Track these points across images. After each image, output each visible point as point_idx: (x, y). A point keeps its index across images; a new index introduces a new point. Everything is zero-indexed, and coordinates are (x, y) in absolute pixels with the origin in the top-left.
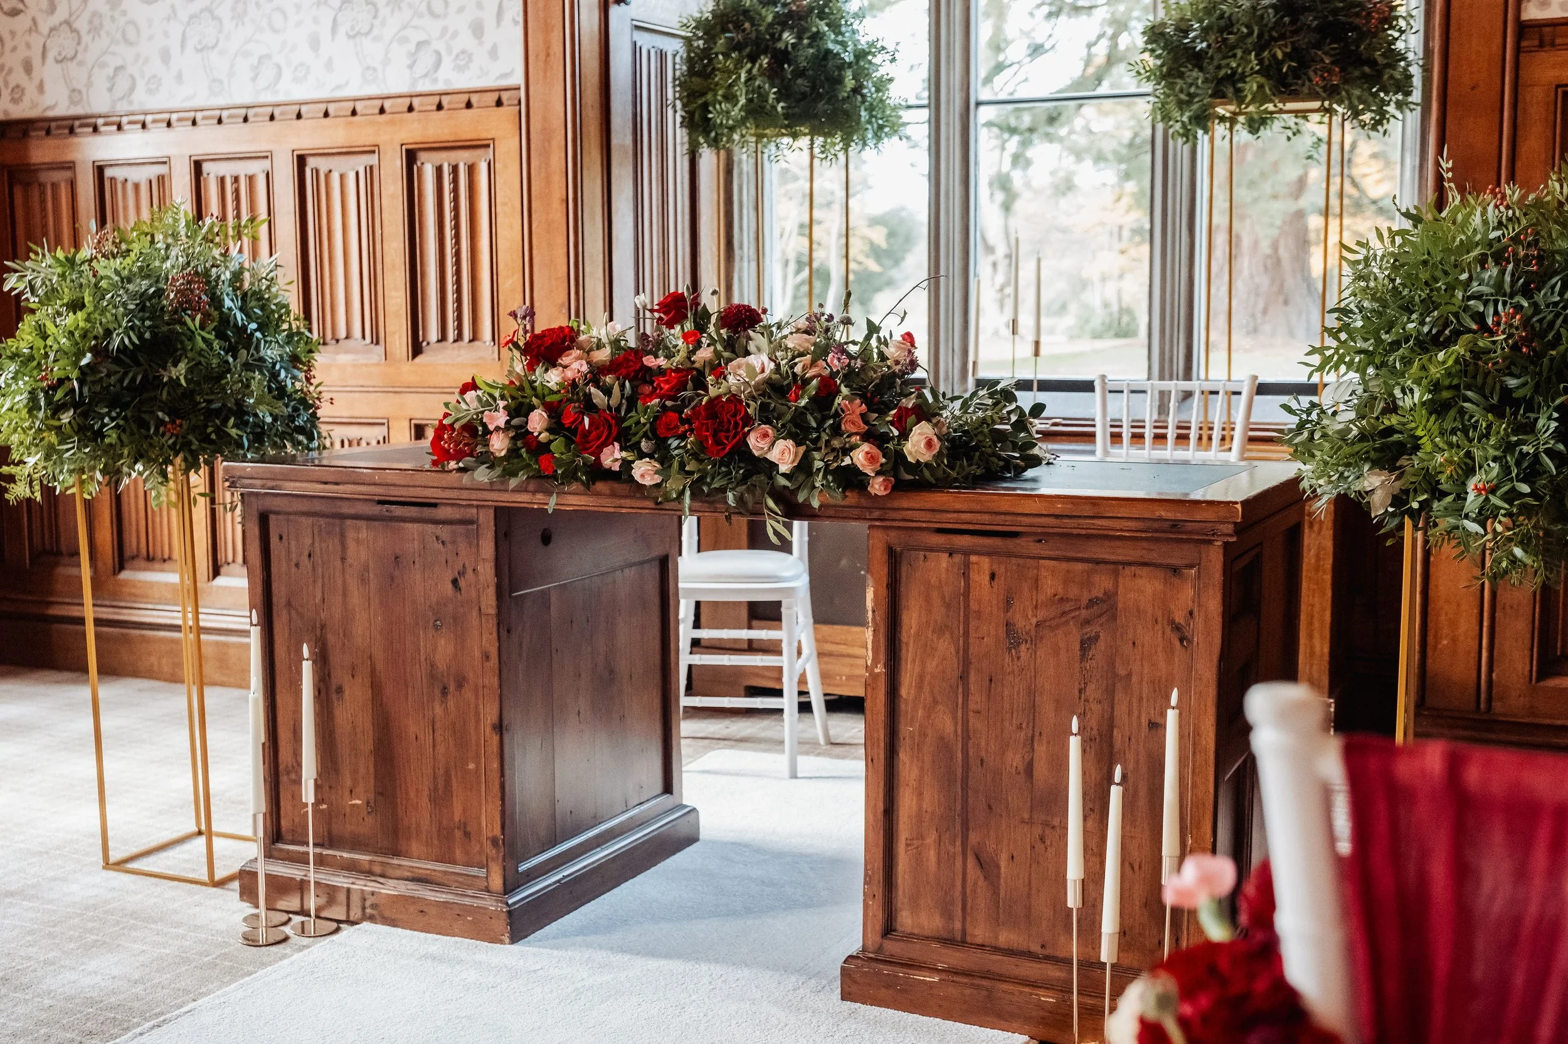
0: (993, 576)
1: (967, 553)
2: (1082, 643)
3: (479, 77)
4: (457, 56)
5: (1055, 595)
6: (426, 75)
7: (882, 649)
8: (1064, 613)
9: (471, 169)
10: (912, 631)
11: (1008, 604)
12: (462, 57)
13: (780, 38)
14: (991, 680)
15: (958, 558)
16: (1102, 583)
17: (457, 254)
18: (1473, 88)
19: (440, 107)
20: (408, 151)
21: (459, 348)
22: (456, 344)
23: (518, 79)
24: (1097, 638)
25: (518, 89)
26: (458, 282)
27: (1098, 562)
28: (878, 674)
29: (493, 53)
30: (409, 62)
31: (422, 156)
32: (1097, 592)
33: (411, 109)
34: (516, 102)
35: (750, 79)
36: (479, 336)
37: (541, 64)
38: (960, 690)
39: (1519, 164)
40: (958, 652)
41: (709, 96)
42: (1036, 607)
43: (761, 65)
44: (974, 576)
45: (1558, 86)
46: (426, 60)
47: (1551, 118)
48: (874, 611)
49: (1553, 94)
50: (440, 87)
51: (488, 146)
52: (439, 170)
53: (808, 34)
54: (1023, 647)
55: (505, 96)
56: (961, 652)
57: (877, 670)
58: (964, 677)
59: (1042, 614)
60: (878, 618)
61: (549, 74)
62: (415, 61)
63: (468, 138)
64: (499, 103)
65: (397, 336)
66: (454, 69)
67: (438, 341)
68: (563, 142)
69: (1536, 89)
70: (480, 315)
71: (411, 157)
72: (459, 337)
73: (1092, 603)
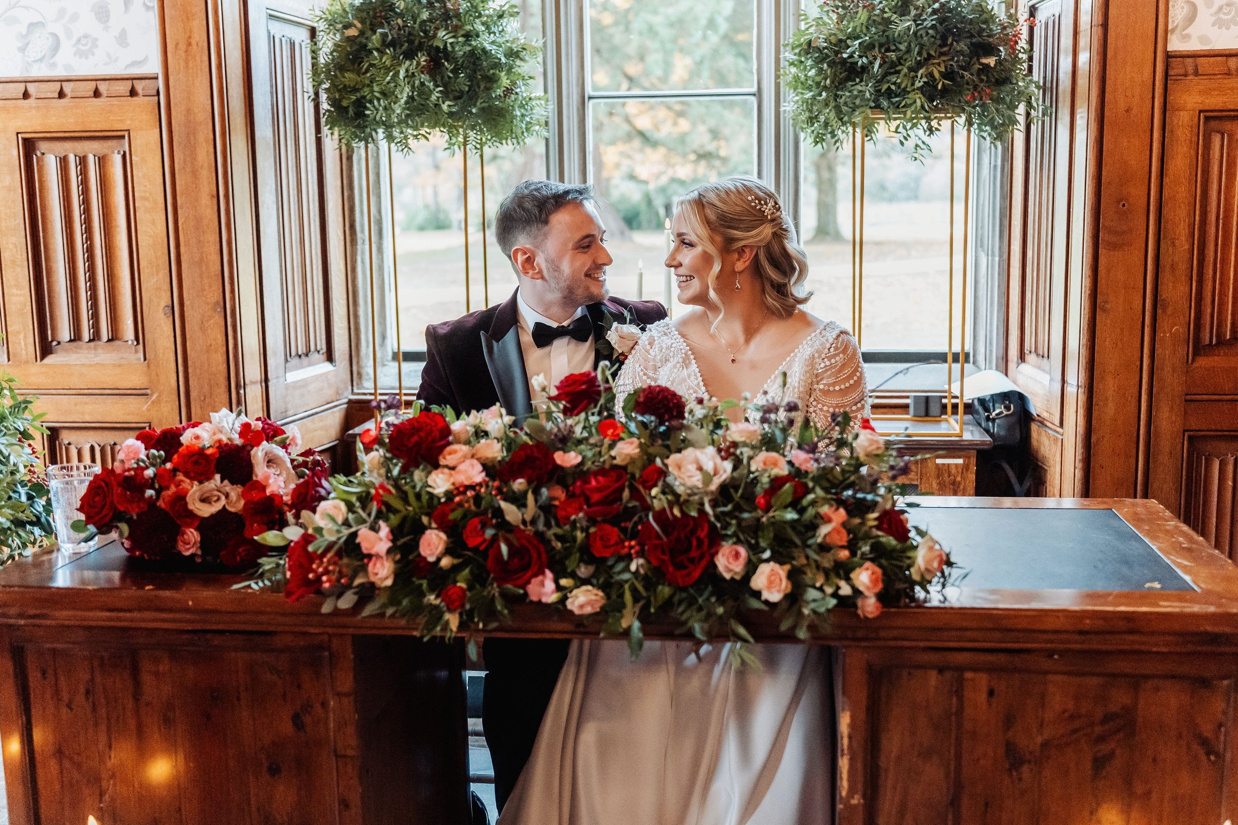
0: (991, 693)
1: (960, 669)
2: (1096, 760)
3: (106, 64)
4: (79, 40)
5: (1065, 711)
6: (41, 60)
7: (860, 779)
8: (1075, 731)
9: (102, 161)
10: (893, 756)
11: (1009, 721)
12: (84, 41)
13: (435, 36)
14: (986, 804)
15: (948, 675)
16: (1120, 698)
17: (90, 250)
18: (1127, 111)
19: (61, 95)
20: (25, 140)
21: (95, 348)
22: (92, 344)
23: (154, 67)
24: (1111, 755)
25: (156, 78)
26: (92, 279)
27: (1114, 676)
28: (855, 806)
29: (122, 39)
30: (20, 45)
31: (43, 146)
32: (1113, 708)
33: (26, 95)
34: (155, 92)
35: (410, 76)
36: (120, 335)
37: (181, 53)
38: (950, 817)
39: (1166, 180)
40: (947, 775)
41: (366, 91)
42: (1041, 725)
43: (418, 64)
44: (968, 693)
45: (1200, 112)
46: (40, 44)
47: (1195, 139)
48: (850, 737)
49: (1196, 119)
50: (60, 72)
51: (123, 137)
52: (63, 162)
53: (462, 32)
54: (1025, 769)
55: (139, 86)
56: (952, 775)
57: (854, 801)
58: (955, 802)
59: (1047, 733)
60: (855, 745)
61: (190, 65)
62: (28, 44)
63: (99, 128)
64: (133, 93)
65: (22, 336)
66: (75, 55)
67: (71, 341)
68: (211, 136)
69: (1182, 113)
70: (119, 312)
71: (29, 146)
72: (96, 337)
73: (1108, 718)
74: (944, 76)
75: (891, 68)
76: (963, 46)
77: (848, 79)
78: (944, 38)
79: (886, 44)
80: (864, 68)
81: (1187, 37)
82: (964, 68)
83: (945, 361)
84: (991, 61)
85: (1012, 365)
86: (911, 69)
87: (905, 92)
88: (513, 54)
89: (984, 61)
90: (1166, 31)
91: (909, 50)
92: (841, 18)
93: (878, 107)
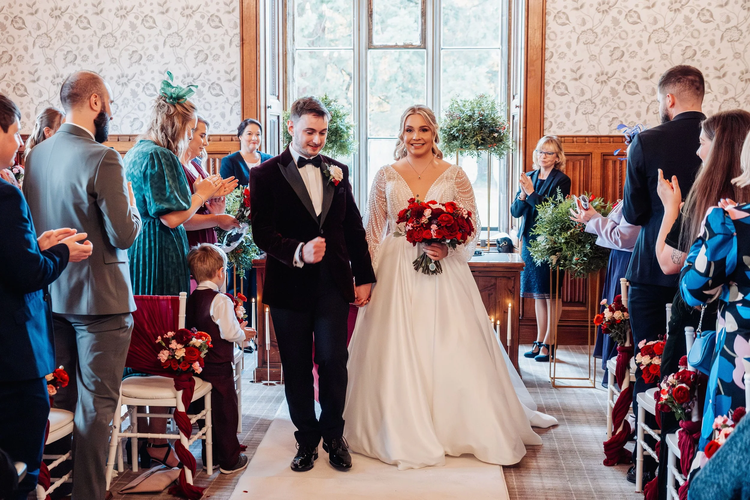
74: (482, 140)
75: (465, 137)
76: (487, 131)
77: (453, 140)
78: (482, 128)
79: (464, 130)
80: (458, 137)
81: (550, 131)
82: (488, 137)
83: (487, 230)
84: (496, 135)
85: (510, 230)
86: (471, 138)
87: (469, 144)
88: (348, 128)
89: (494, 135)
90: (543, 130)
91: (471, 132)
92: (451, 120)
93: (462, 147)
